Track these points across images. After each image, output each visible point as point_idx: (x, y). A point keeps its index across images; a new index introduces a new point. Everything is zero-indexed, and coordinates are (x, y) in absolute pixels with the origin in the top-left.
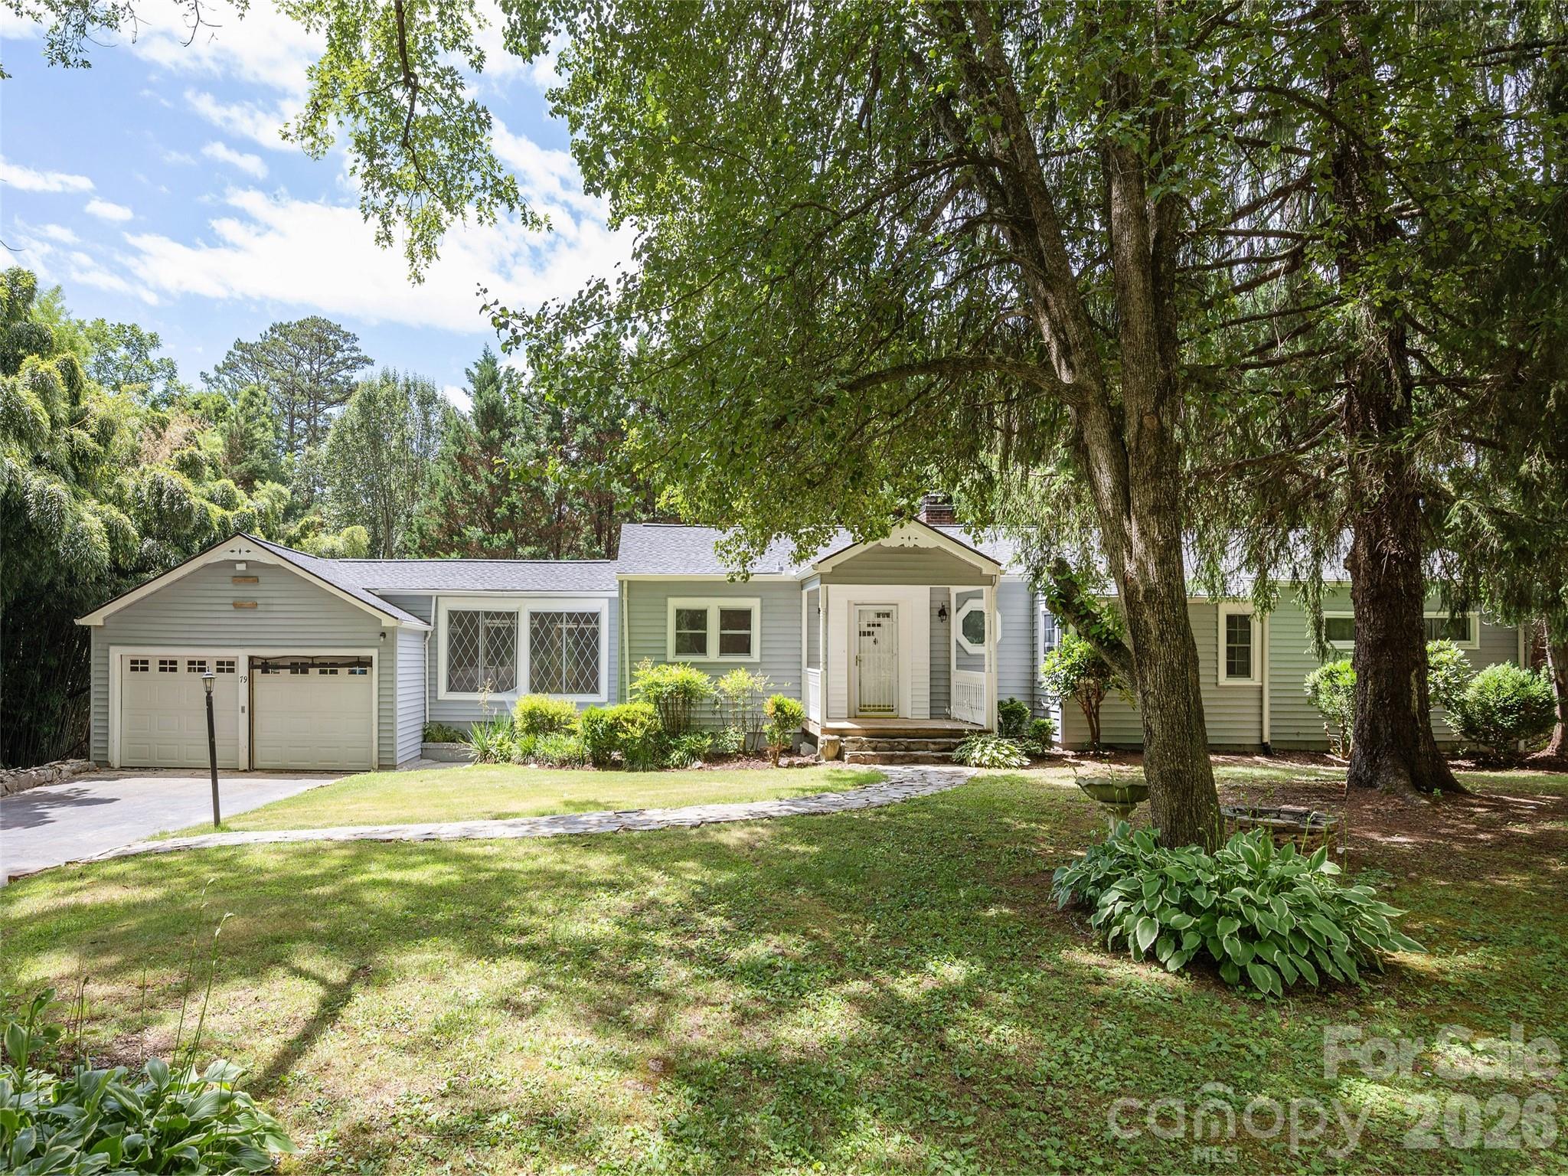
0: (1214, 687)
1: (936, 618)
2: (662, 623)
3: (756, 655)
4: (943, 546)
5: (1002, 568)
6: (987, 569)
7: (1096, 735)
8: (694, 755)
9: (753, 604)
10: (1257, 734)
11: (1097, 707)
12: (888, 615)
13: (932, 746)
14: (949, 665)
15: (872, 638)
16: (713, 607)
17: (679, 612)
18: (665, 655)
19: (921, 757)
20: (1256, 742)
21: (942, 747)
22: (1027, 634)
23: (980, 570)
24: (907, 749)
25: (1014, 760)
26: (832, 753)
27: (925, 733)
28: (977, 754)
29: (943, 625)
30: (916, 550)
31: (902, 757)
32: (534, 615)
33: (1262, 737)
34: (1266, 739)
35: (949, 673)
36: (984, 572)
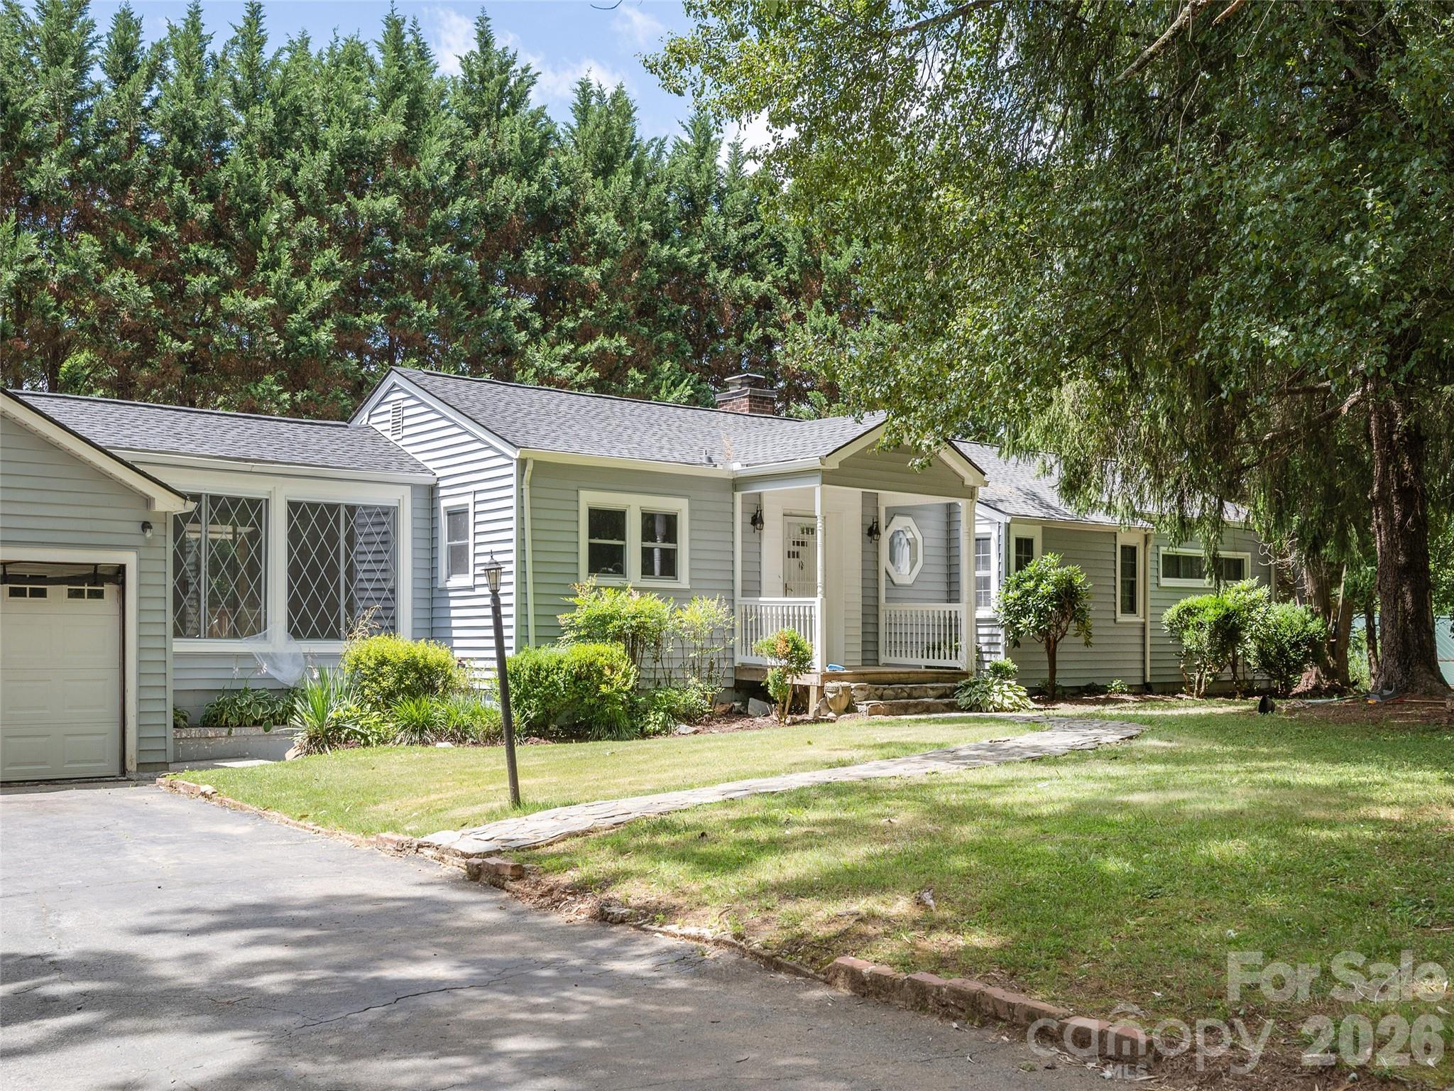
0: (1112, 624)
1: (867, 537)
3: (683, 579)
5: (986, 478)
6: (970, 477)
9: (678, 505)
10: (1140, 674)
12: (812, 531)
13: (931, 692)
15: (797, 561)
16: (634, 505)
17: (591, 513)
19: (932, 704)
20: (1139, 682)
21: (941, 692)
22: (943, 561)
23: (963, 480)
24: (910, 697)
26: (844, 703)
27: (916, 678)
29: (872, 547)
31: (916, 706)
32: (293, 506)
33: (1144, 677)
34: (1148, 680)
35: (878, 607)
36: (967, 482)
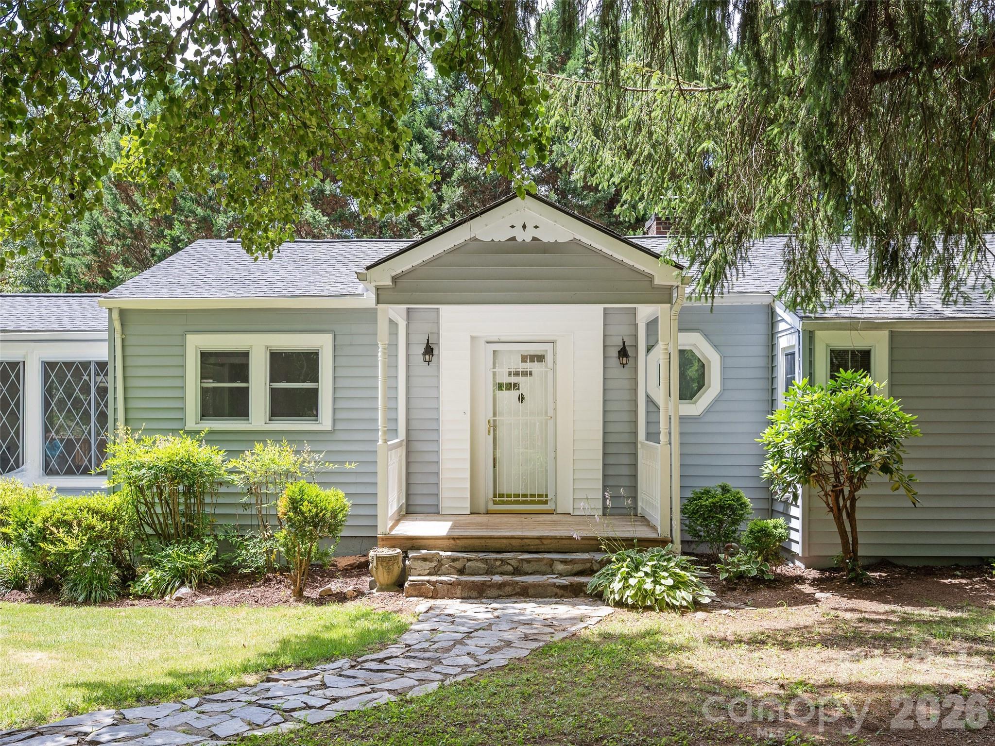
1: (614, 361)
2: (177, 372)
3: (326, 419)
4: (585, 240)
6: (659, 275)
7: (850, 546)
8: (182, 576)
9: (322, 343)
11: (853, 500)
12: (540, 358)
13: (560, 567)
14: (635, 433)
15: (515, 394)
16: (259, 348)
17: (205, 356)
18: (182, 420)
19: (534, 586)
21: (578, 567)
22: (764, 384)
23: (651, 278)
24: (514, 572)
25: (684, 596)
26: (385, 577)
27: (554, 544)
28: (617, 585)
29: (625, 373)
30: (537, 246)
31: (501, 586)
32: (51, 365)
35: (635, 444)
36: (657, 281)
